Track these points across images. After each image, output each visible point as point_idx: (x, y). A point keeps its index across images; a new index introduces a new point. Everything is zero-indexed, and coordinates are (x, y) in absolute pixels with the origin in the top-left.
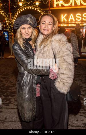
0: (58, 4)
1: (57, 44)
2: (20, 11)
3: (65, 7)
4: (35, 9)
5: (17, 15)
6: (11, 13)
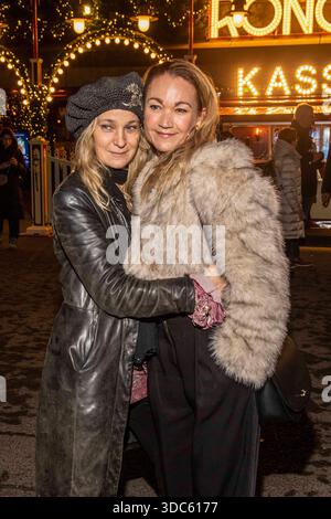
0: (226, 27)
1: (212, 184)
2: (76, 53)
3: (252, 38)
4: (136, 46)
5: (63, 67)
6: (41, 61)
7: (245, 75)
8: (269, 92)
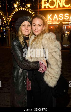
4: (27, 10)
6: (8, 13)
7: (49, 16)
8: (54, 19)
